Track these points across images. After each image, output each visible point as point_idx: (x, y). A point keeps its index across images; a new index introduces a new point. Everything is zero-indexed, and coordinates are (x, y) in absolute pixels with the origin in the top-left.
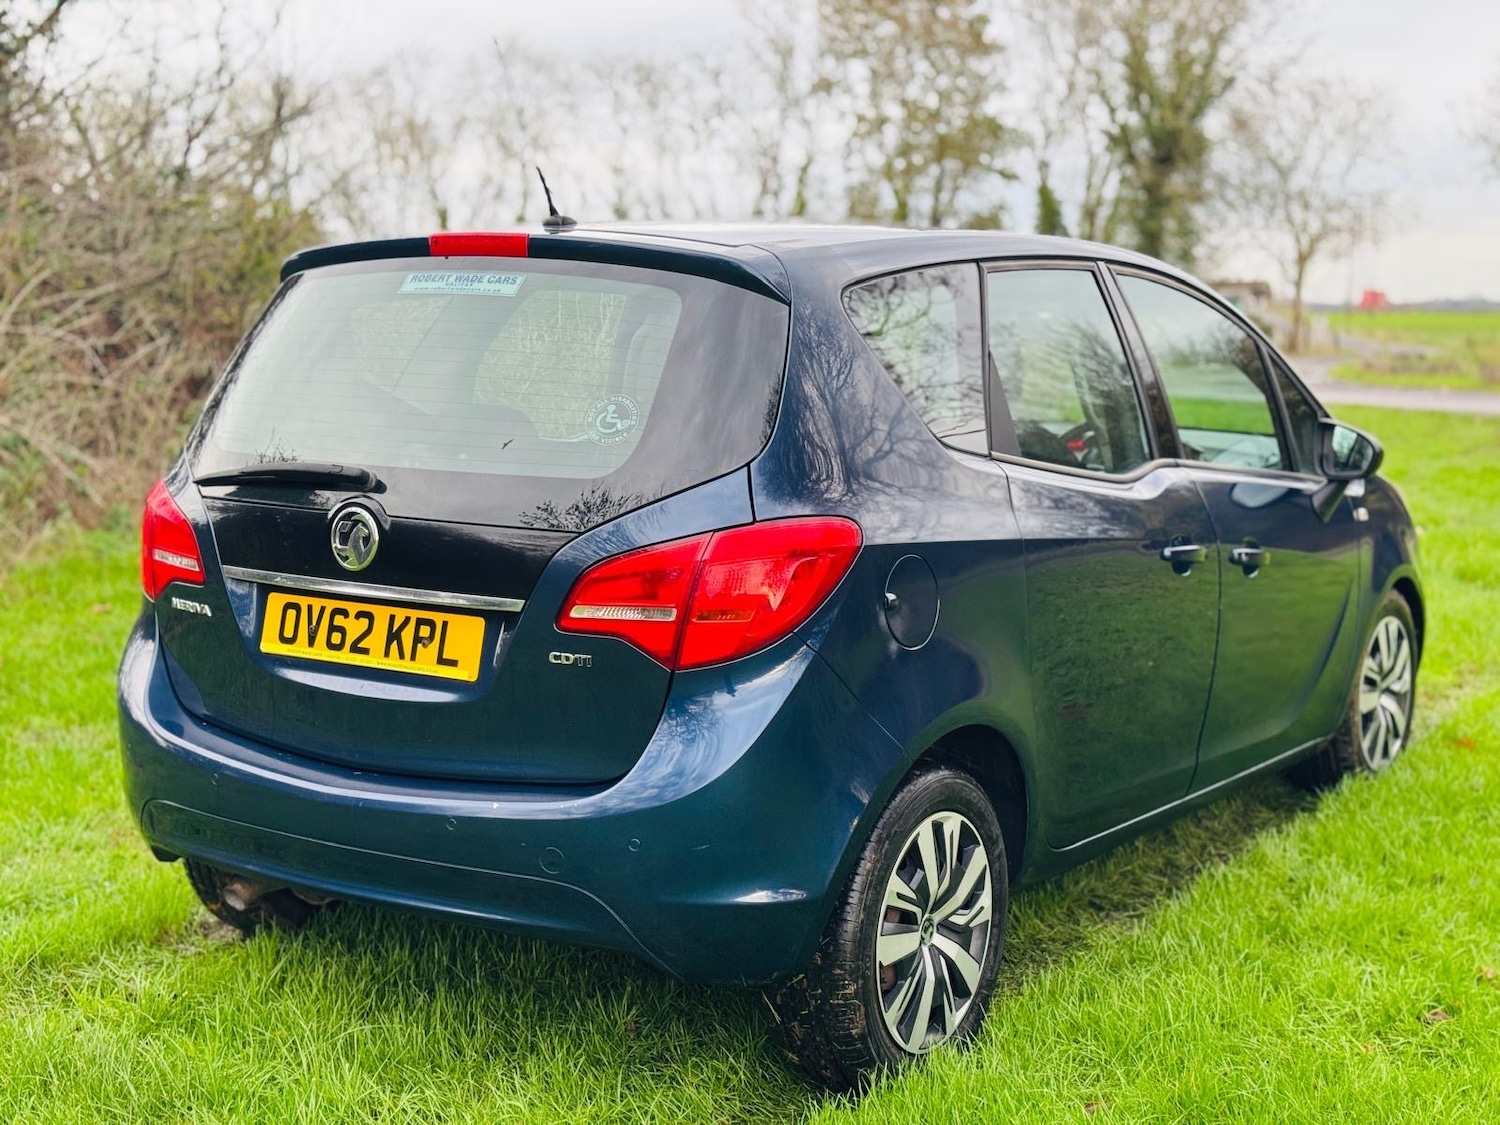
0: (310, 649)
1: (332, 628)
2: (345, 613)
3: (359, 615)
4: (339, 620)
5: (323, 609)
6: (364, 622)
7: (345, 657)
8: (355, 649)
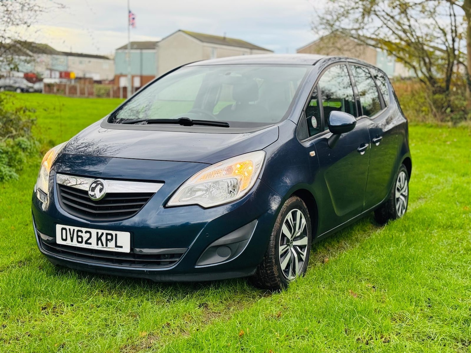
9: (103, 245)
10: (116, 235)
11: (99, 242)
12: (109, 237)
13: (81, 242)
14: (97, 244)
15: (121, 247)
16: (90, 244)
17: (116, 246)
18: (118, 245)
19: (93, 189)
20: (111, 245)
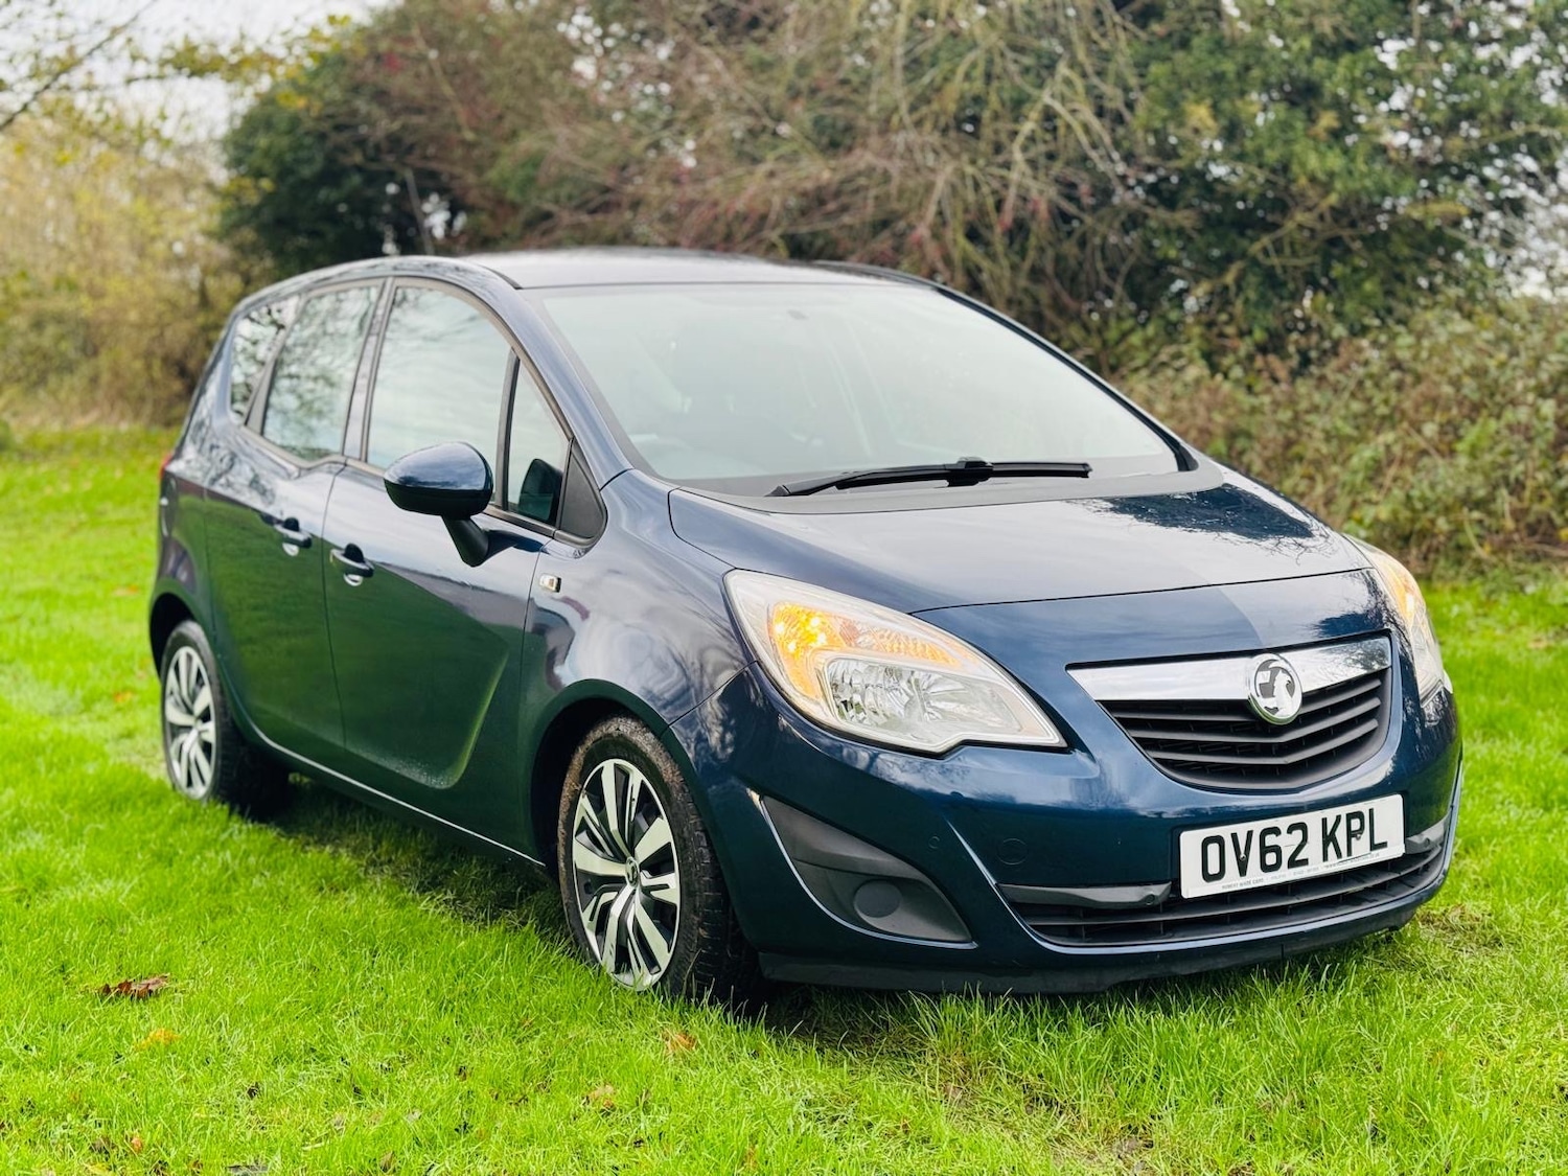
9: (1339, 854)
10: (1371, 811)
11: (1331, 848)
12: (1356, 824)
13: (1276, 867)
14: (1325, 858)
15: (1383, 845)
16: (1305, 862)
17: (1374, 847)
18: (1376, 842)
19: (1267, 690)
20: (1361, 845)
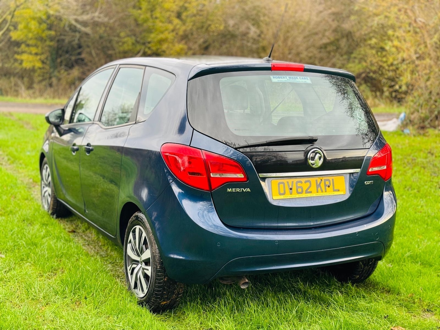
0: (291, 195)
1: (297, 187)
2: (301, 182)
3: (306, 182)
4: (299, 184)
5: (293, 182)
6: (308, 184)
7: (304, 195)
8: (307, 192)
